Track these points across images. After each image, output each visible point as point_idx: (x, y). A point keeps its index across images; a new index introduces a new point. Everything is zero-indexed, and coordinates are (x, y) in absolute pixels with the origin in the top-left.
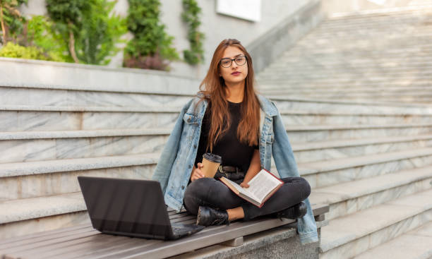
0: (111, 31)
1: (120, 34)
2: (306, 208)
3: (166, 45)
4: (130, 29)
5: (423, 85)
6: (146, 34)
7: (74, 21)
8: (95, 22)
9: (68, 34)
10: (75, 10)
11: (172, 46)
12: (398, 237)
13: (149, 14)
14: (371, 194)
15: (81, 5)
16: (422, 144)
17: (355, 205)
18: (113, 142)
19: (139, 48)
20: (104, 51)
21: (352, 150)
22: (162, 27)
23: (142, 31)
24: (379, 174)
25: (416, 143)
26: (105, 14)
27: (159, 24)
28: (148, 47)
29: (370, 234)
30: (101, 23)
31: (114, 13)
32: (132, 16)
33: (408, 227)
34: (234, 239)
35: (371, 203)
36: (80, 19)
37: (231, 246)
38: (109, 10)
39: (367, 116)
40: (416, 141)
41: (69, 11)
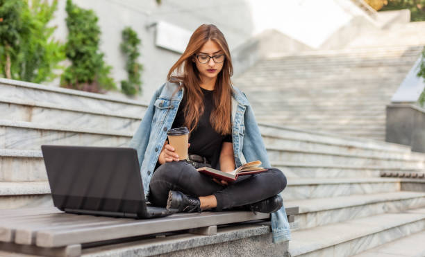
0: (49, 56)
1: (57, 60)
2: (282, 201)
3: (105, 74)
4: (68, 56)
5: (361, 125)
6: (84, 62)
7: (12, 44)
8: (33, 46)
9: (5, 56)
10: (13, 32)
11: (110, 76)
12: (360, 253)
13: (89, 42)
14: (330, 210)
15: (20, 28)
16: (369, 173)
17: (314, 220)
18: (65, 137)
19: (76, 74)
20: (41, 76)
21: (304, 171)
22: (102, 56)
23: (80, 58)
24: (331, 196)
25: (363, 172)
26: (44, 39)
27: (99, 52)
28: (86, 75)
29: (334, 246)
30: (39, 48)
31: (54, 38)
32: (71, 43)
33: (368, 245)
34: (207, 227)
35: (328, 220)
36: (17, 43)
37: (203, 235)
38: (48, 36)
39: (313, 143)
40: (363, 169)
41: (7, 33)
